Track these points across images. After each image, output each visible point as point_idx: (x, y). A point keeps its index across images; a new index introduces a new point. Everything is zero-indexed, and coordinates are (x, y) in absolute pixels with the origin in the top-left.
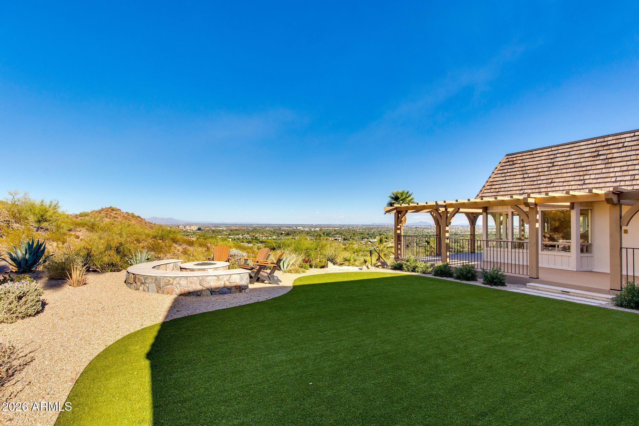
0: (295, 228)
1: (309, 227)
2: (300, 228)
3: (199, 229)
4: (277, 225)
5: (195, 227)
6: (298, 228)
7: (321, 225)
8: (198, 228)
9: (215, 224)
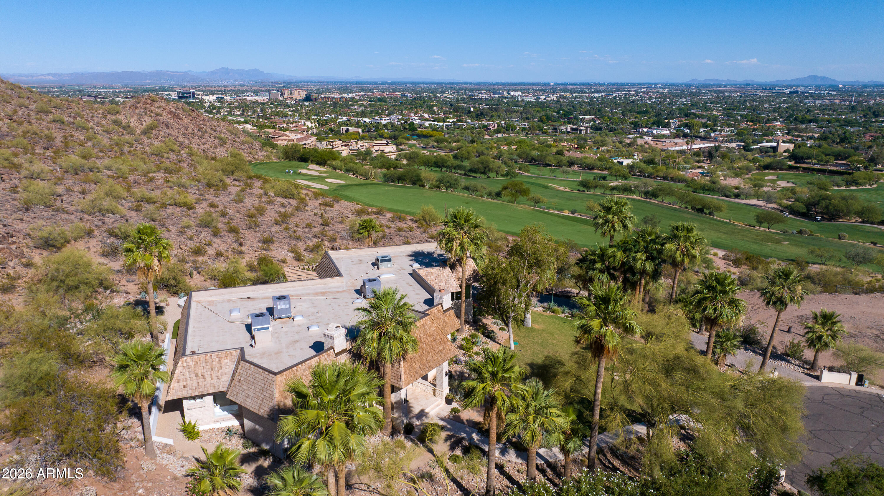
0: (505, 94)
1: (536, 90)
2: (516, 94)
3: (308, 98)
4: (470, 84)
5: (301, 93)
6: (512, 93)
7: (566, 84)
8: (307, 96)
9: (341, 83)
